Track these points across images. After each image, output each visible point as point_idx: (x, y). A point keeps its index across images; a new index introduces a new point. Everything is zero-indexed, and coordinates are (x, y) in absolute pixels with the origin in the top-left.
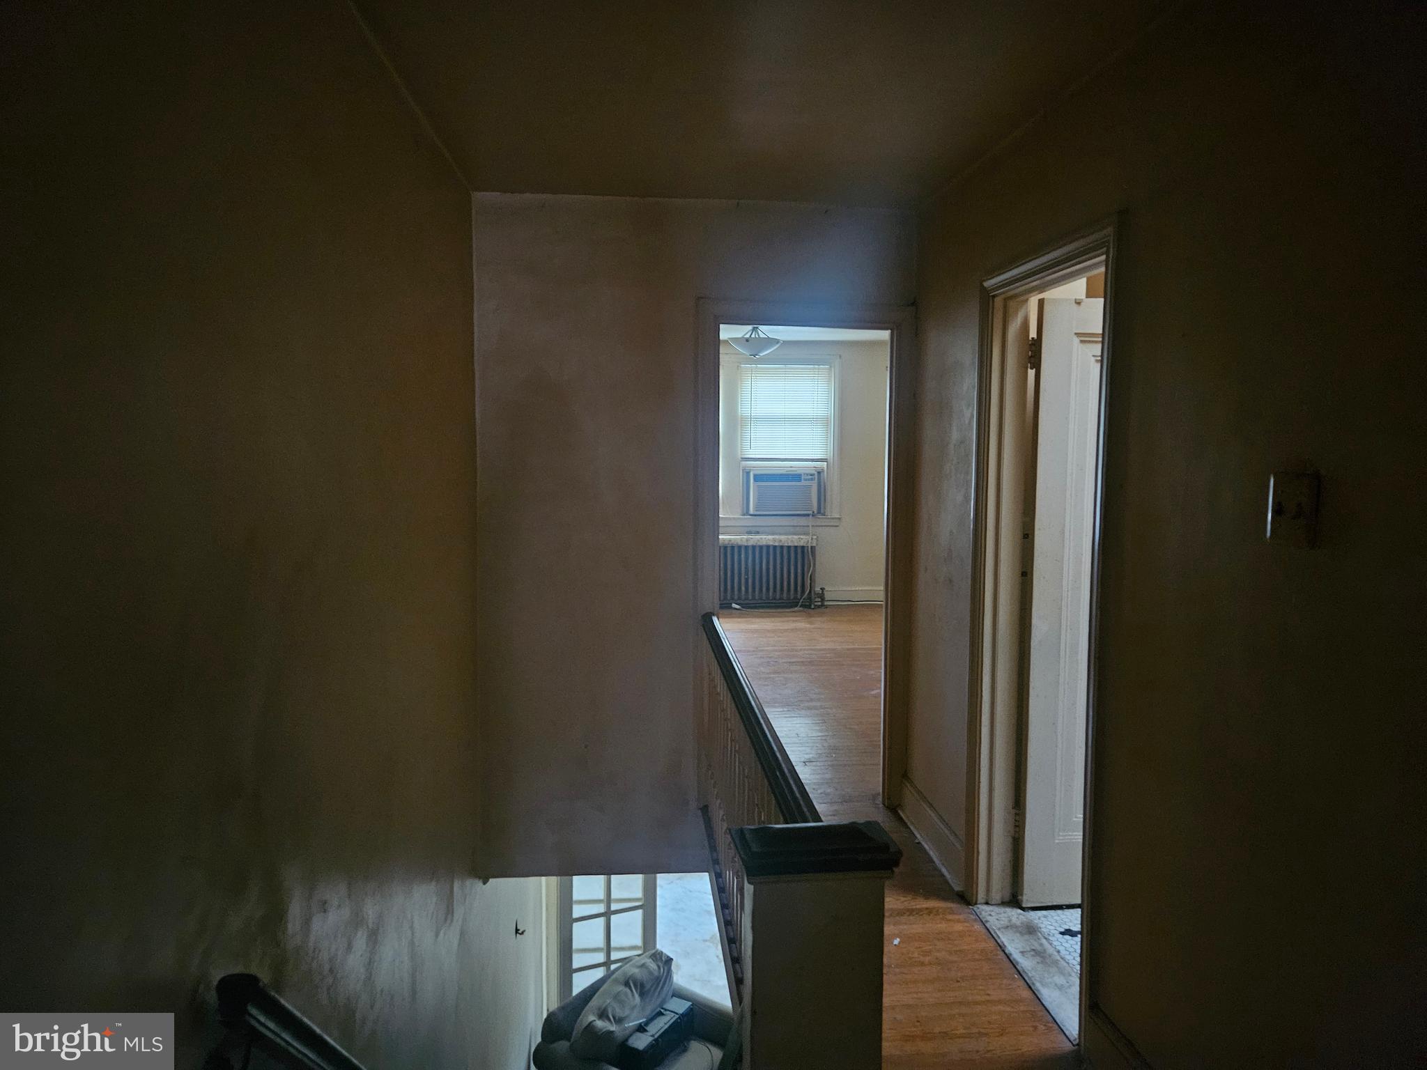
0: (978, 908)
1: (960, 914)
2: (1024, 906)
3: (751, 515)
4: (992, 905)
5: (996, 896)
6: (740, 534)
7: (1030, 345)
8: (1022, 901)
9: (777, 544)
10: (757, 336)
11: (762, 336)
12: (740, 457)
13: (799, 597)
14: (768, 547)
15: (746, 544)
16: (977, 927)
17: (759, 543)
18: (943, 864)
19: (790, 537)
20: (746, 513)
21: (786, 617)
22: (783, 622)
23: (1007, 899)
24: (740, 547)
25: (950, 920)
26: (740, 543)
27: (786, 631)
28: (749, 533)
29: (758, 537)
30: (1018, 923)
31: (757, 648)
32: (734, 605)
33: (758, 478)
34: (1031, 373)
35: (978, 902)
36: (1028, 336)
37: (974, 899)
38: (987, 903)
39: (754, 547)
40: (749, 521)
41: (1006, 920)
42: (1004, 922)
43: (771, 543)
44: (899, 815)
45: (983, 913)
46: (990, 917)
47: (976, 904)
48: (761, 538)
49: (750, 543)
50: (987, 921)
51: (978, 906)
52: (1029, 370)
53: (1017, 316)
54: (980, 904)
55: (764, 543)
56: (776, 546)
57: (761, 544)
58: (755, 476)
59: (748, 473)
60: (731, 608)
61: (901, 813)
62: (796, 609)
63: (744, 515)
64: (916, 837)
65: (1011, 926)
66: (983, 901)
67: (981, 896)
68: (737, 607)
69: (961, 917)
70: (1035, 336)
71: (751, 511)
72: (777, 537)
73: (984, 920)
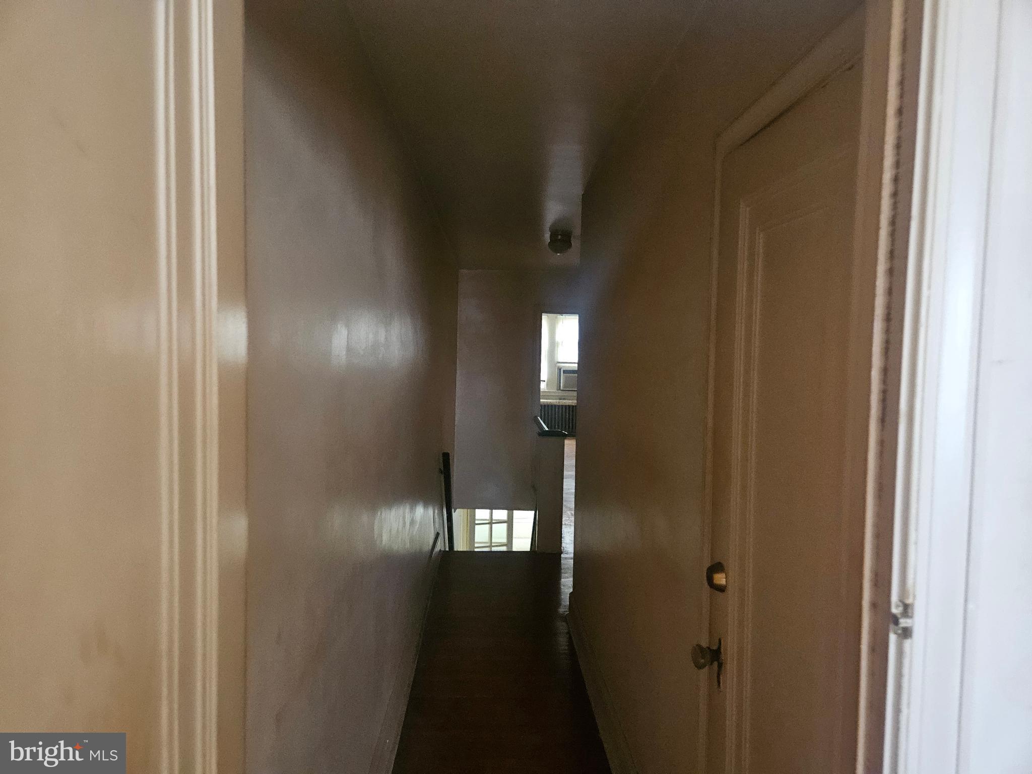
3: (561, 390)
6: (556, 399)
12: (556, 361)
14: (569, 406)
15: (558, 405)
17: (565, 404)
24: (555, 406)
26: (555, 404)
28: (560, 399)
29: (564, 401)
33: (565, 372)
39: (562, 406)
40: (561, 393)
43: (571, 404)
48: (566, 402)
49: (561, 404)
55: (567, 404)
58: (563, 371)
59: (560, 370)
63: (558, 390)
71: (562, 388)
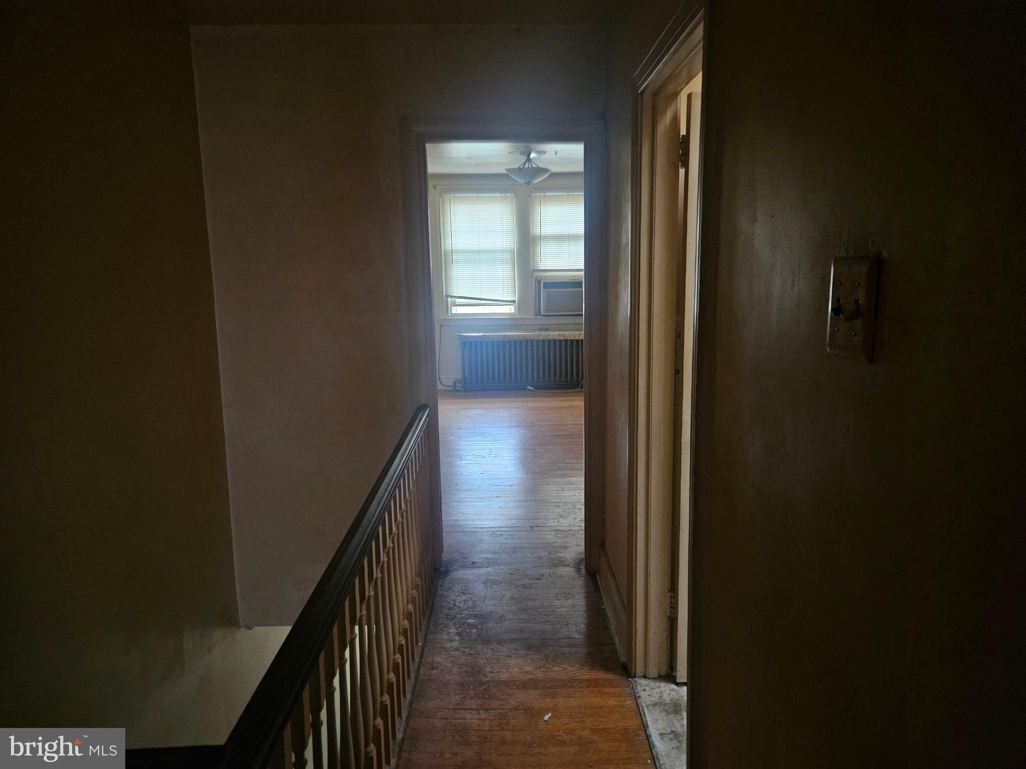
0: (635, 681)
1: (616, 687)
2: (678, 681)
3: (542, 316)
4: (649, 678)
5: (653, 671)
6: (533, 331)
7: (680, 143)
8: (676, 676)
9: (562, 338)
10: (530, 166)
11: (534, 166)
12: (532, 268)
13: (580, 381)
14: (555, 341)
15: (537, 339)
16: (629, 702)
17: (547, 338)
18: (617, 633)
19: (572, 333)
20: (538, 313)
21: (567, 396)
22: (562, 401)
23: (664, 672)
24: (532, 341)
25: (606, 694)
26: (532, 338)
27: (562, 408)
28: (541, 330)
29: (546, 333)
30: (668, 701)
31: (533, 423)
32: (529, 387)
33: (548, 285)
34: (682, 171)
35: (637, 676)
36: (680, 133)
37: (633, 672)
38: (645, 677)
39: (543, 341)
40: (541, 320)
41: (657, 696)
42: (654, 699)
43: (557, 338)
44: (596, 579)
45: (639, 687)
46: (643, 692)
47: (635, 677)
48: (549, 334)
49: (541, 338)
50: (639, 697)
51: (636, 679)
52: (680, 169)
53: (666, 113)
54: (638, 677)
55: (552, 338)
56: (561, 340)
57: (549, 339)
58: (544, 284)
59: (539, 282)
60: (526, 389)
61: (598, 579)
62: (577, 390)
63: (537, 315)
64: (603, 604)
65: (660, 703)
66: (642, 675)
67: (639, 670)
68: (531, 388)
69: (617, 690)
70: (685, 134)
71: (542, 313)
72: (562, 333)
73: (637, 695)
